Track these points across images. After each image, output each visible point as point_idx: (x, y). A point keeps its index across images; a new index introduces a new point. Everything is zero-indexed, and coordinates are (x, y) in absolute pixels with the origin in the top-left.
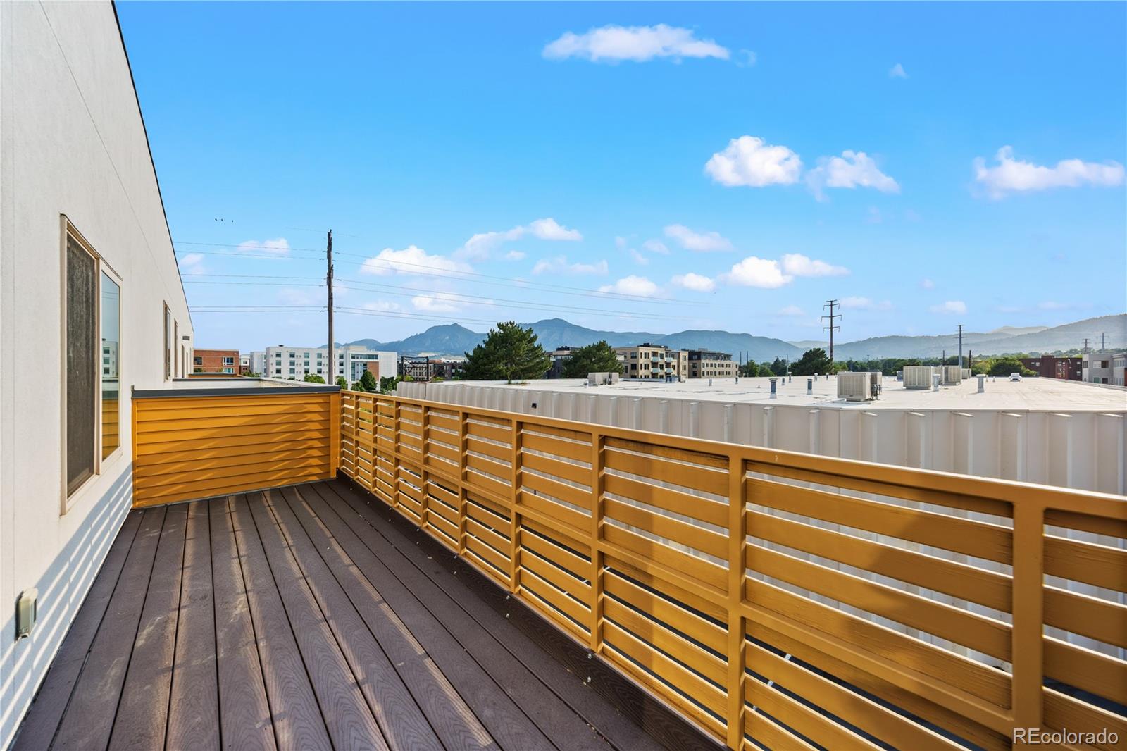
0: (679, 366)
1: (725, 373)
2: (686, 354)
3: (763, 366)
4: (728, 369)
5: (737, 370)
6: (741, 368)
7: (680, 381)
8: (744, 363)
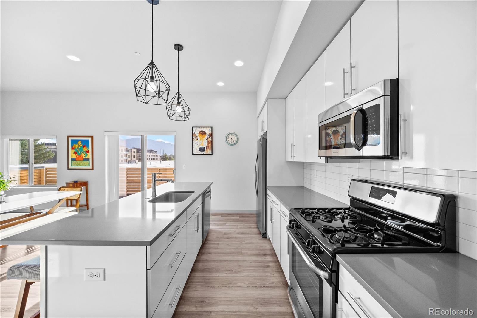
0: (131, 156)
1: (154, 159)
2: (135, 150)
3: (170, 156)
4: (155, 157)
5: (159, 158)
6: (161, 157)
7: (135, 163)
8: (162, 155)
